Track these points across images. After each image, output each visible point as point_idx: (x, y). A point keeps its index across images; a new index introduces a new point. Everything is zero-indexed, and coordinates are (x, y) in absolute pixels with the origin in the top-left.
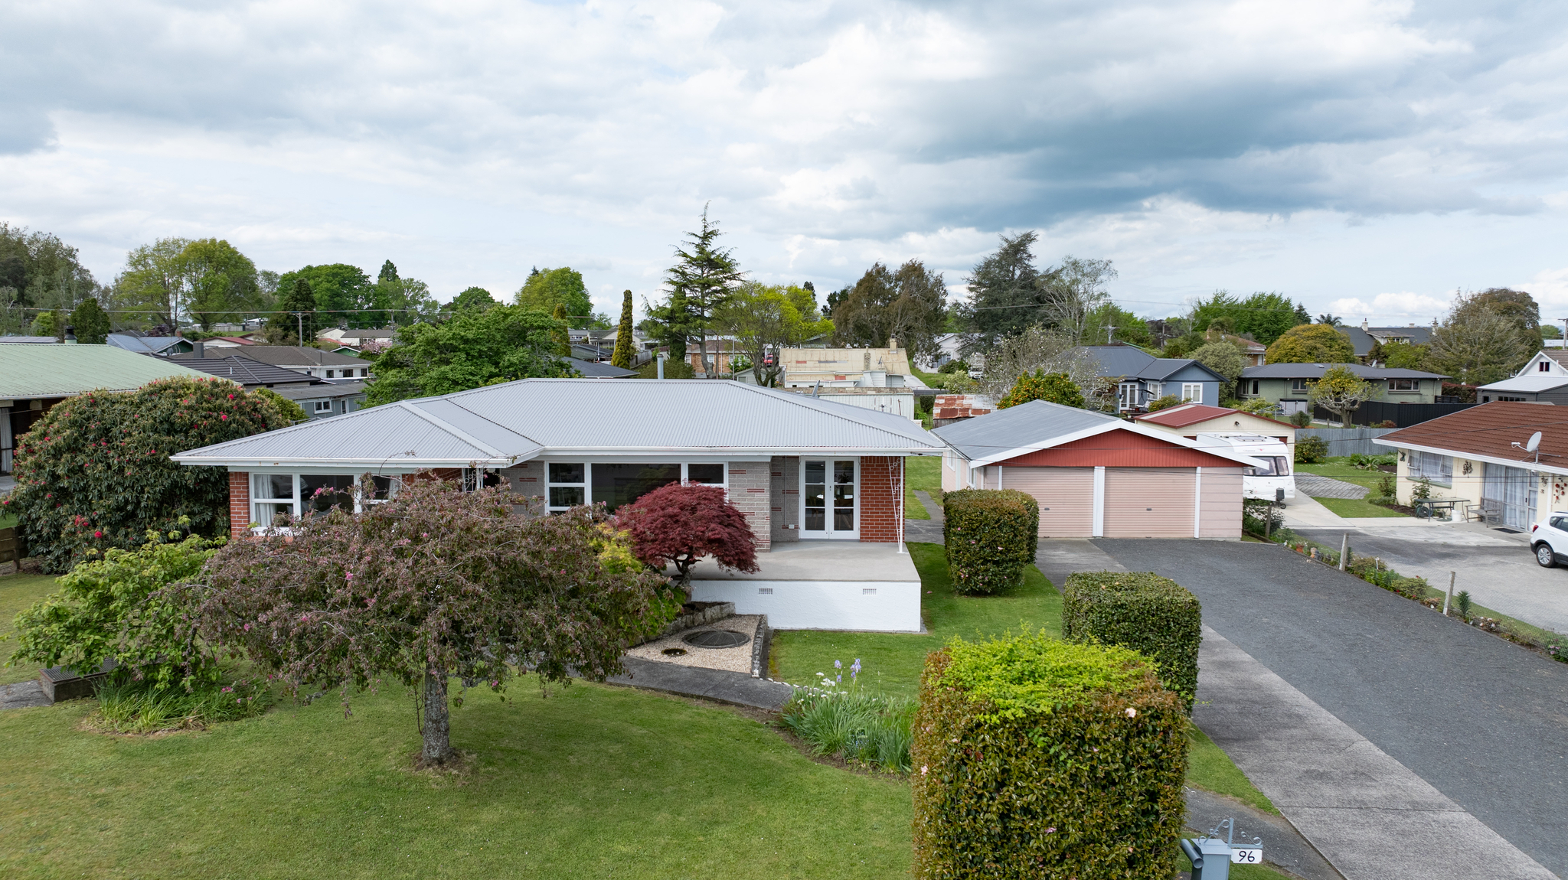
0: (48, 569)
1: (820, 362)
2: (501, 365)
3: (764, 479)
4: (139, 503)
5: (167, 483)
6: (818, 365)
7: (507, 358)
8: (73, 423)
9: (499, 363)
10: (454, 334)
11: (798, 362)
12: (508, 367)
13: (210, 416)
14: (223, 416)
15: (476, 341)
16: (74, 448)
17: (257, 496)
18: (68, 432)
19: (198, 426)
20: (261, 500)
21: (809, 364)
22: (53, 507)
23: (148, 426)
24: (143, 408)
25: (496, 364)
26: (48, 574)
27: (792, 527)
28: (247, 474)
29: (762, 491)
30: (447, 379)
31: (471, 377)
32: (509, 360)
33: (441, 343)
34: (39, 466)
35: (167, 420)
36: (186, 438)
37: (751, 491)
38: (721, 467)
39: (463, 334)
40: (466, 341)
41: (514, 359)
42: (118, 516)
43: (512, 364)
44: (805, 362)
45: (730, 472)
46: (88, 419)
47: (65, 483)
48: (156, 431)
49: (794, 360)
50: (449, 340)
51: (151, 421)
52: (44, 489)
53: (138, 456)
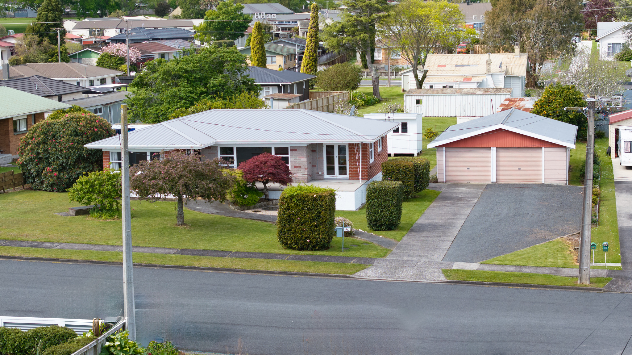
0: (35, 188)
1: (456, 66)
2: (208, 86)
3: (304, 153)
4: (67, 163)
5: (77, 155)
6: (454, 68)
7: (211, 82)
8: (43, 133)
9: (207, 84)
10: (180, 68)
11: (439, 66)
12: (212, 87)
13: (91, 129)
14: (96, 129)
15: (193, 71)
16: (44, 142)
17: (112, 160)
18: (42, 136)
19: (86, 133)
20: (114, 161)
21: (448, 68)
22: (37, 164)
23: (69, 134)
24: (66, 127)
25: (205, 85)
26: (35, 190)
27: (320, 173)
28: (109, 152)
29: (303, 158)
30: (176, 96)
31: (190, 95)
32: (213, 83)
33: (172, 73)
34: (32, 150)
35: (75, 131)
36: (82, 138)
37: (299, 158)
38: (287, 148)
39: (185, 67)
40: (186, 71)
41: (216, 82)
42: (61, 168)
43: (215, 86)
44: (444, 66)
45: (291, 150)
46: (48, 131)
47: (41, 156)
48: (72, 135)
49: (437, 64)
50: (177, 71)
51: (70, 132)
52: (34, 158)
53: (67, 145)
